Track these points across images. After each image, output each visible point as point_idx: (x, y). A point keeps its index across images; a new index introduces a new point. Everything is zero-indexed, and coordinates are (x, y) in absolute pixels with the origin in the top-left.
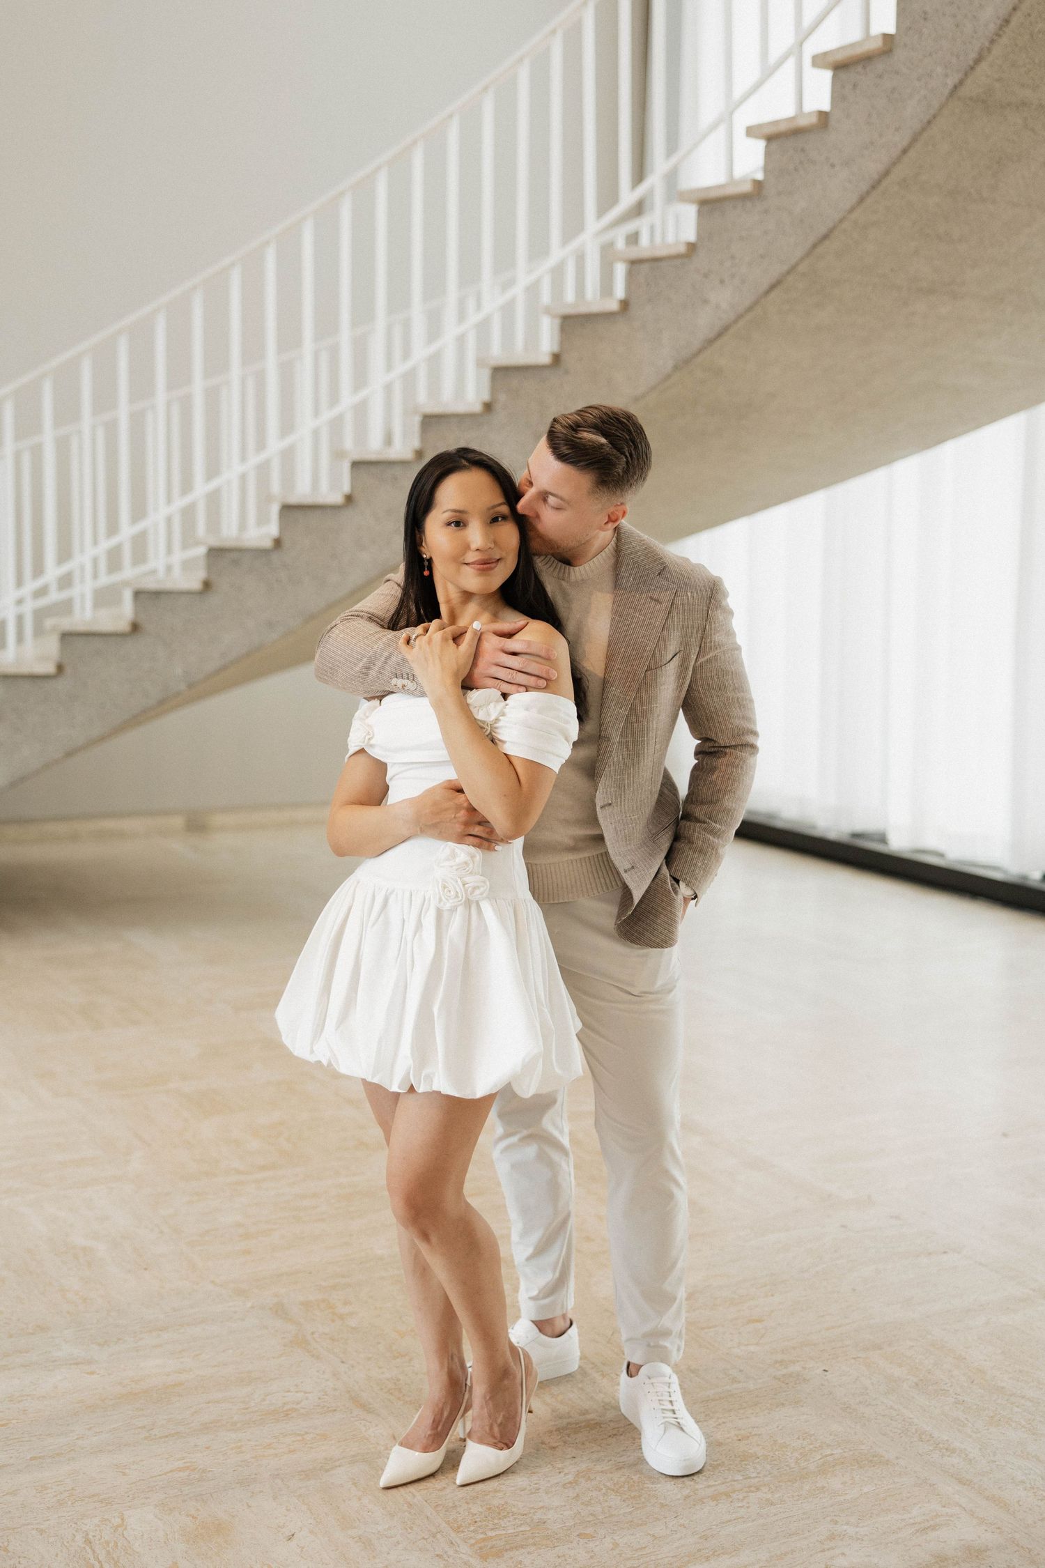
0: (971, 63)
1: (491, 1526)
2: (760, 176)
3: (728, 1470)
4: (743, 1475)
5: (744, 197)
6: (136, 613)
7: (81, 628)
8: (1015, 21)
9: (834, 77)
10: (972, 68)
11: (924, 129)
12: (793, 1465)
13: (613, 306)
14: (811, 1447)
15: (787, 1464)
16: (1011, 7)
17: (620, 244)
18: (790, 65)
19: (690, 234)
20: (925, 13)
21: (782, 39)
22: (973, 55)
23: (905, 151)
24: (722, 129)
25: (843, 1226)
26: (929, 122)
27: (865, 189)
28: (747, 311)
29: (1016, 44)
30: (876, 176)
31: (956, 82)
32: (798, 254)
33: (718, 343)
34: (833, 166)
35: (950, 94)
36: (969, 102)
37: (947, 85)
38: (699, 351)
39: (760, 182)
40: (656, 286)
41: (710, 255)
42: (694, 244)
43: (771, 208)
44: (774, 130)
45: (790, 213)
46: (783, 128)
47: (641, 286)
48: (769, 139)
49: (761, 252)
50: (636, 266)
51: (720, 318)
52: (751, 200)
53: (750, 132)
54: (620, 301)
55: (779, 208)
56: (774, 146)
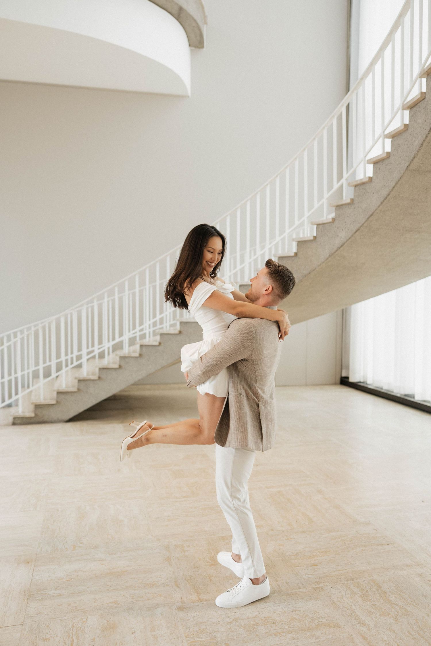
0: (412, 159)
1: (198, 636)
2: (353, 197)
3: (284, 623)
4: (289, 626)
6: (181, 328)
7: (165, 332)
9: (374, 166)
10: (412, 161)
11: (399, 181)
12: (307, 624)
14: (316, 617)
15: (305, 623)
20: (399, 144)
23: (394, 188)
26: (400, 178)
27: (382, 200)
28: (350, 238)
29: (426, 152)
30: (385, 196)
31: (408, 165)
32: (364, 221)
33: (342, 248)
34: (373, 193)
35: (406, 169)
36: (412, 171)
37: (405, 166)
38: (336, 251)
39: (353, 199)
40: (324, 232)
41: (339, 222)
42: (334, 219)
43: (356, 207)
44: (357, 183)
45: (362, 208)
46: (359, 183)
47: (320, 232)
48: (355, 186)
49: (353, 221)
50: (318, 226)
51: (342, 241)
52: (350, 205)
53: (350, 185)
54: (314, 236)
55: (358, 207)
56: (357, 188)
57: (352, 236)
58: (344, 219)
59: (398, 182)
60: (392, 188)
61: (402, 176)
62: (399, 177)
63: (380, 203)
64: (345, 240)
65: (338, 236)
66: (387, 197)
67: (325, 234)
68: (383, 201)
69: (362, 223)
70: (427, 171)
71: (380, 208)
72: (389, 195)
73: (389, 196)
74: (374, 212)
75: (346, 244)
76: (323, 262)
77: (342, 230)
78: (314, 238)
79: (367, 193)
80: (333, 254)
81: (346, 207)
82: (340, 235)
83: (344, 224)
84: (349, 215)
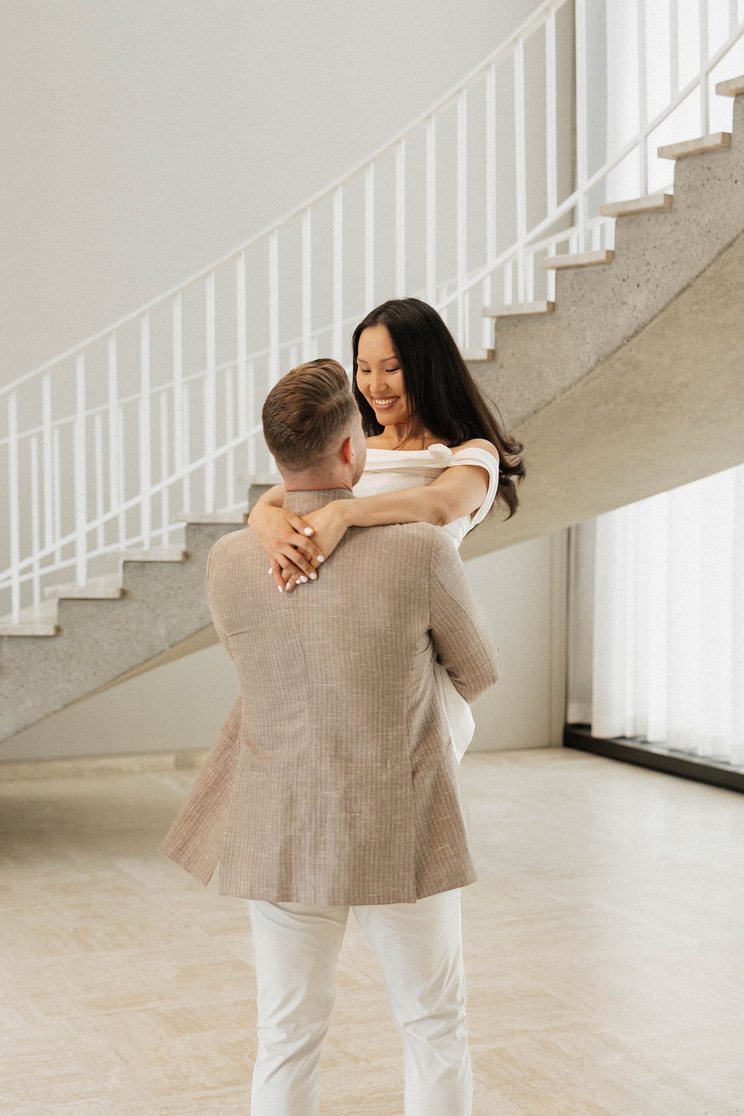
2: (671, 192)
5: (657, 210)
6: (125, 581)
9: (735, 103)
13: (543, 308)
17: (552, 253)
18: (696, 95)
19: (610, 244)
21: (690, 69)
24: (636, 152)
28: (662, 311)
32: (706, 260)
33: (635, 340)
39: (671, 196)
40: (580, 290)
41: (628, 262)
42: (613, 252)
43: (681, 220)
44: (685, 150)
45: (699, 224)
46: (691, 148)
47: (567, 290)
48: (679, 159)
49: (672, 259)
50: (560, 272)
51: (637, 318)
52: (664, 213)
53: (662, 152)
54: (549, 303)
55: (688, 220)
56: (683, 164)
57: (669, 304)
58: (644, 255)
64: (648, 317)
65: (624, 303)
67: (583, 296)
69: (701, 267)
75: (648, 328)
76: (579, 380)
77: (638, 285)
78: (548, 308)
79: (716, 180)
80: (608, 357)
81: (649, 220)
82: (630, 302)
83: (644, 269)
84: (658, 243)
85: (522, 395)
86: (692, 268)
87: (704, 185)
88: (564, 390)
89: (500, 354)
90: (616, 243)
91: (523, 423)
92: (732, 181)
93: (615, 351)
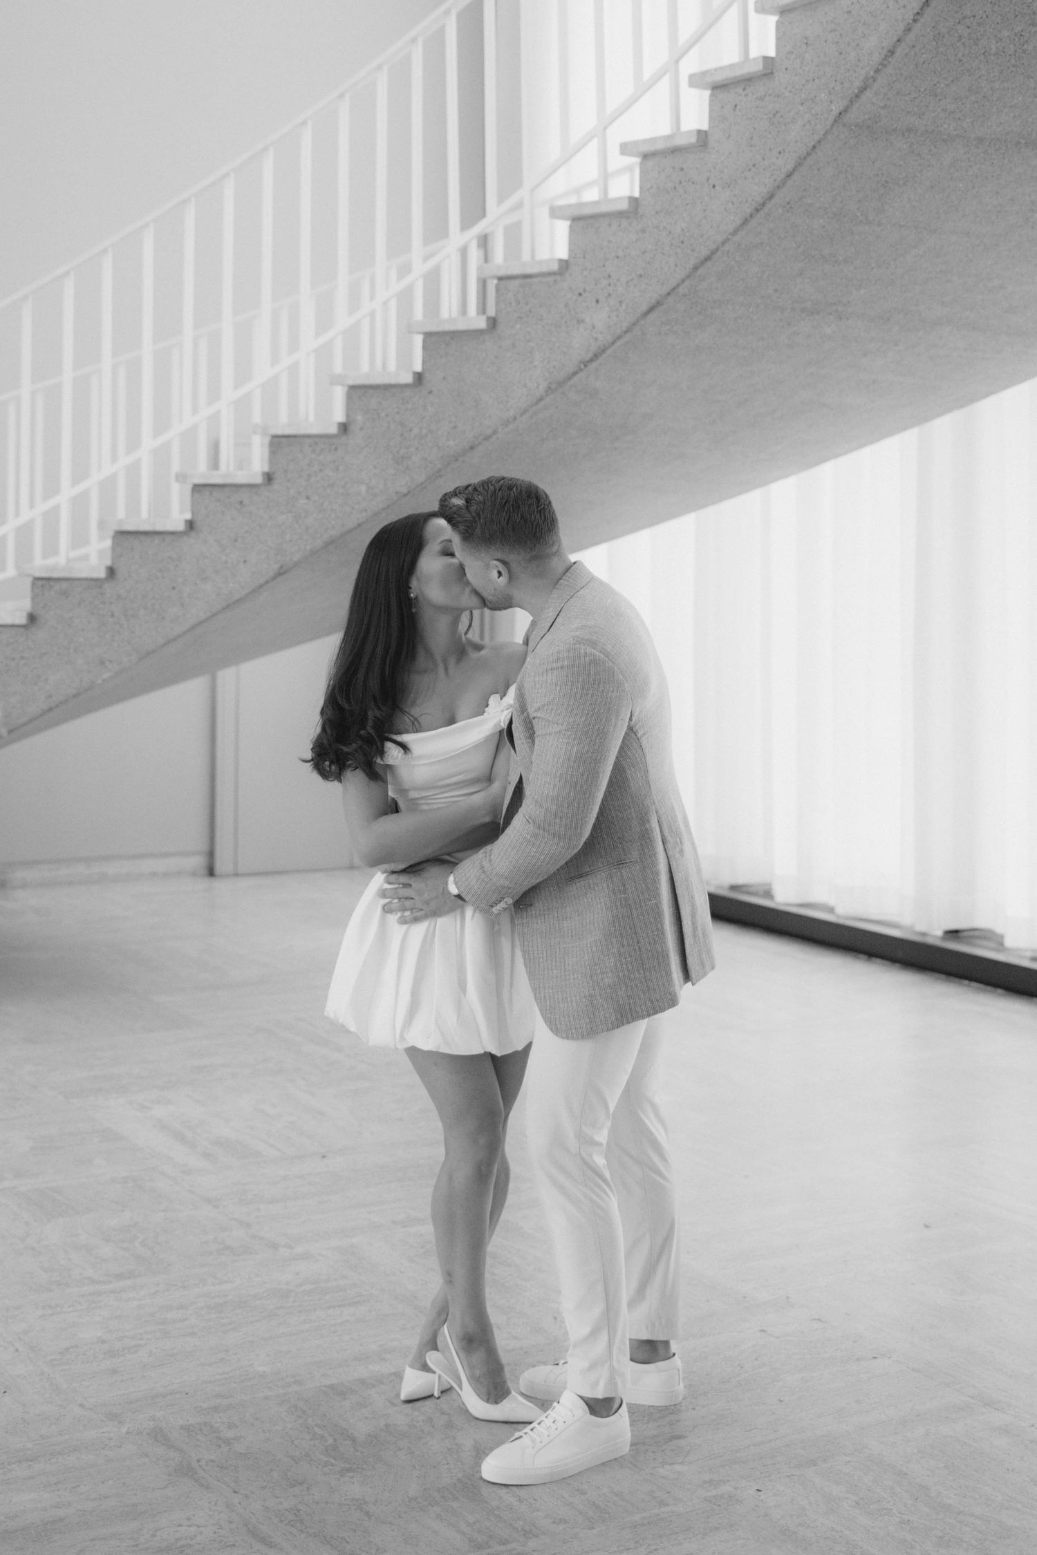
0: (856, 91)
2: (636, 194)
5: (620, 215)
8: (899, 51)
9: (712, 95)
10: (857, 96)
11: (808, 154)
13: (481, 323)
16: (895, 39)
18: (665, 84)
19: (563, 253)
21: (656, 55)
22: (858, 84)
23: (789, 176)
24: (594, 145)
25: (762, 1331)
26: (814, 147)
27: (749, 211)
28: (626, 332)
29: (901, 74)
30: (759, 200)
31: (842, 108)
32: (679, 275)
33: (593, 365)
34: (714, 186)
35: (835, 121)
36: (853, 127)
37: (832, 110)
38: (575, 374)
39: (636, 200)
40: (527, 304)
41: (585, 273)
42: (566, 261)
43: (648, 227)
44: (651, 148)
45: (670, 232)
46: (660, 146)
47: (510, 303)
48: (646, 157)
49: (638, 273)
50: (504, 282)
51: (596, 339)
52: (628, 218)
53: (625, 149)
54: (488, 318)
55: (657, 227)
56: (650, 163)
57: (634, 324)
58: (604, 266)
59: (805, 158)
60: (783, 176)
61: (819, 142)
62: (810, 145)
63: (739, 222)
64: (610, 338)
65: (580, 321)
66: (764, 204)
67: (530, 311)
68: (751, 216)
70: (895, 130)
71: (737, 238)
72: (771, 197)
73: (773, 201)
74: (717, 249)
75: (609, 352)
76: (525, 411)
77: (597, 301)
78: (488, 325)
79: (690, 183)
80: (560, 384)
81: (610, 225)
82: (588, 320)
83: (604, 282)
84: (620, 253)
85: (455, 427)
86: (663, 284)
87: (675, 188)
88: (507, 423)
89: (427, 376)
90: (571, 251)
91: (457, 460)
92: (709, 185)
93: (569, 378)
